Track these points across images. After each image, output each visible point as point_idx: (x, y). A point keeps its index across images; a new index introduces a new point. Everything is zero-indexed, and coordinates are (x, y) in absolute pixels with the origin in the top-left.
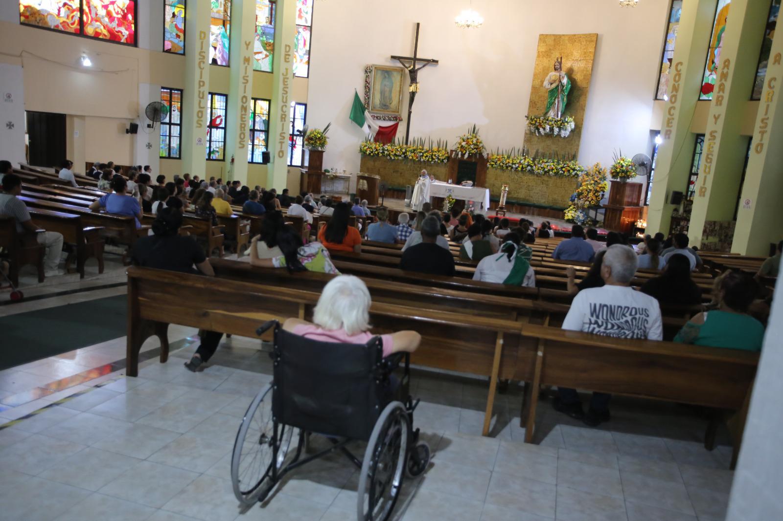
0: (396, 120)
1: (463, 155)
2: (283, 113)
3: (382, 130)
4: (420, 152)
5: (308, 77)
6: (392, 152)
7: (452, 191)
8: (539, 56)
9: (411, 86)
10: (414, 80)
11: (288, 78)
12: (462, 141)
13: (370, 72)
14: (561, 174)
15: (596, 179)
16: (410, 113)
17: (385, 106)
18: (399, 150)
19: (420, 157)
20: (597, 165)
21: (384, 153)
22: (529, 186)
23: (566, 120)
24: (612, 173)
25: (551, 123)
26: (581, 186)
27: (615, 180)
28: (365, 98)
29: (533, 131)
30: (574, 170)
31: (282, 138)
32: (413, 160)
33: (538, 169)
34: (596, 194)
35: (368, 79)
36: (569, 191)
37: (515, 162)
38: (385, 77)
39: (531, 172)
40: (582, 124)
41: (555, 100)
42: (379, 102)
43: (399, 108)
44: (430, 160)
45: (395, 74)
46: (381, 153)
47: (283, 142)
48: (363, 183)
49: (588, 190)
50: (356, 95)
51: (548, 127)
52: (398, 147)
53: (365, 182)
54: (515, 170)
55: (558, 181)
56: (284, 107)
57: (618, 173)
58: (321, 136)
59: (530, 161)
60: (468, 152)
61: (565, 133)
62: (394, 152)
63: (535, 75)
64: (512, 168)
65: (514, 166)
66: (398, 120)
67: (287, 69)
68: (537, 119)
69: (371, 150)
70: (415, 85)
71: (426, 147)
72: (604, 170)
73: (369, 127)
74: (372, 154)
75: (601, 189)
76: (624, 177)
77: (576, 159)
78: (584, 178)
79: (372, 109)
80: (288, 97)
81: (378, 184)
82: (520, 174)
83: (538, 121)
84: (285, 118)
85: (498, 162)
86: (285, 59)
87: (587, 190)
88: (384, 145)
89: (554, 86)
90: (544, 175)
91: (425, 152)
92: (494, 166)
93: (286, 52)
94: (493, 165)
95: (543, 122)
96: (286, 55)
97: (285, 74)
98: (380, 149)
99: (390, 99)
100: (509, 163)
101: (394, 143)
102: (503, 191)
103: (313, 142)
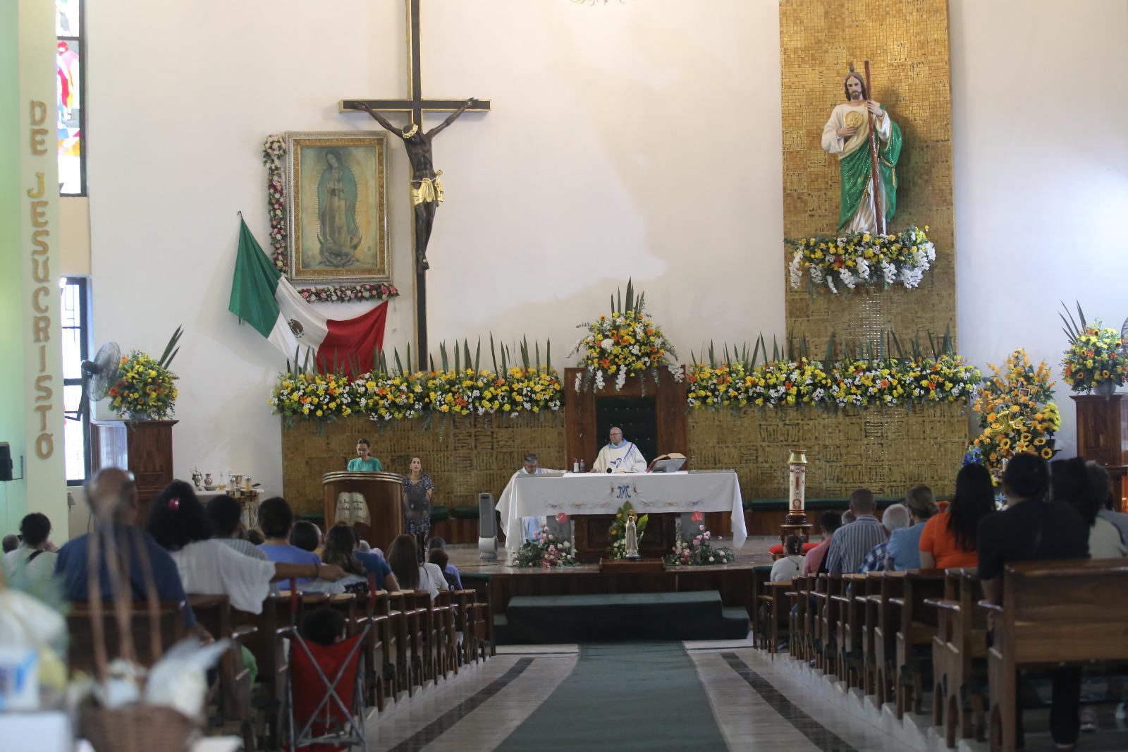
0: (380, 297)
1: (610, 380)
2: (39, 315)
3: (337, 331)
4: (472, 388)
5: (84, 193)
6: (384, 397)
7: (630, 491)
8: (787, 63)
9: (417, 186)
10: (422, 166)
11: (45, 204)
12: (600, 337)
13: (279, 157)
14: (920, 397)
15: (1023, 399)
16: (421, 268)
17: (337, 256)
18: (404, 387)
19: (473, 403)
20: (1017, 358)
21: (358, 403)
22: (826, 447)
23: (913, 237)
24: (1071, 375)
25: (870, 252)
26: (984, 424)
27: (1084, 393)
28: (273, 238)
29: (818, 281)
30: (955, 380)
31: (44, 394)
32: (451, 415)
33: (848, 393)
34: (1036, 442)
35: (276, 178)
36: (949, 446)
37: (773, 381)
38: (330, 167)
39: (829, 404)
40: (953, 245)
41: (865, 183)
42: (318, 246)
43: (382, 259)
44: (507, 407)
45: (359, 154)
46: (348, 405)
47: (50, 407)
48: (352, 502)
49: (1012, 434)
50: (245, 235)
51: (863, 265)
52: (397, 381)
53: (359, 497)
54: (775, 406)
55: (913, 419)
56: (41, 295)
57: (1090, 372)
58: (159, 375)
59: (817, 372)
60: (623, 369)
61: (912, 278)
62: (390, 396)
63: (786, 117)
64: (767, 399)
65: (772, 392)
66: (384, 297)
67: (40, 177)
68: (827, 243)
69: (316, 400)
70: (429, 181)
71: (486, 370)
72: (1041, 369)
73: (296, 327)
74: (319, 413)
75: (1045, 425)
76: (1109, 380)
77: (954, 348)
78: (987, 403)
79: (298, 272)
80: (49, 263)
81: (400, 498)
82: (792, 414)
83: (832, 250)
84: (46, 329)
85: (722, 388)
86: (34, 143)
87: (1007, 435)
88: (350, 381)
89: (855, 143)
90: (866, 408)
91: (487, 385)
92: (709, 401)
93: (34, 122)
94: (707, 397)
95: (846, 250)
96: (35, 133)
97: (35, 191)
98: (342, 394)
99: (353, 232)
100: (755, 385)
101: (384, 369)
102: (792, 467)
103: (136, 395)
